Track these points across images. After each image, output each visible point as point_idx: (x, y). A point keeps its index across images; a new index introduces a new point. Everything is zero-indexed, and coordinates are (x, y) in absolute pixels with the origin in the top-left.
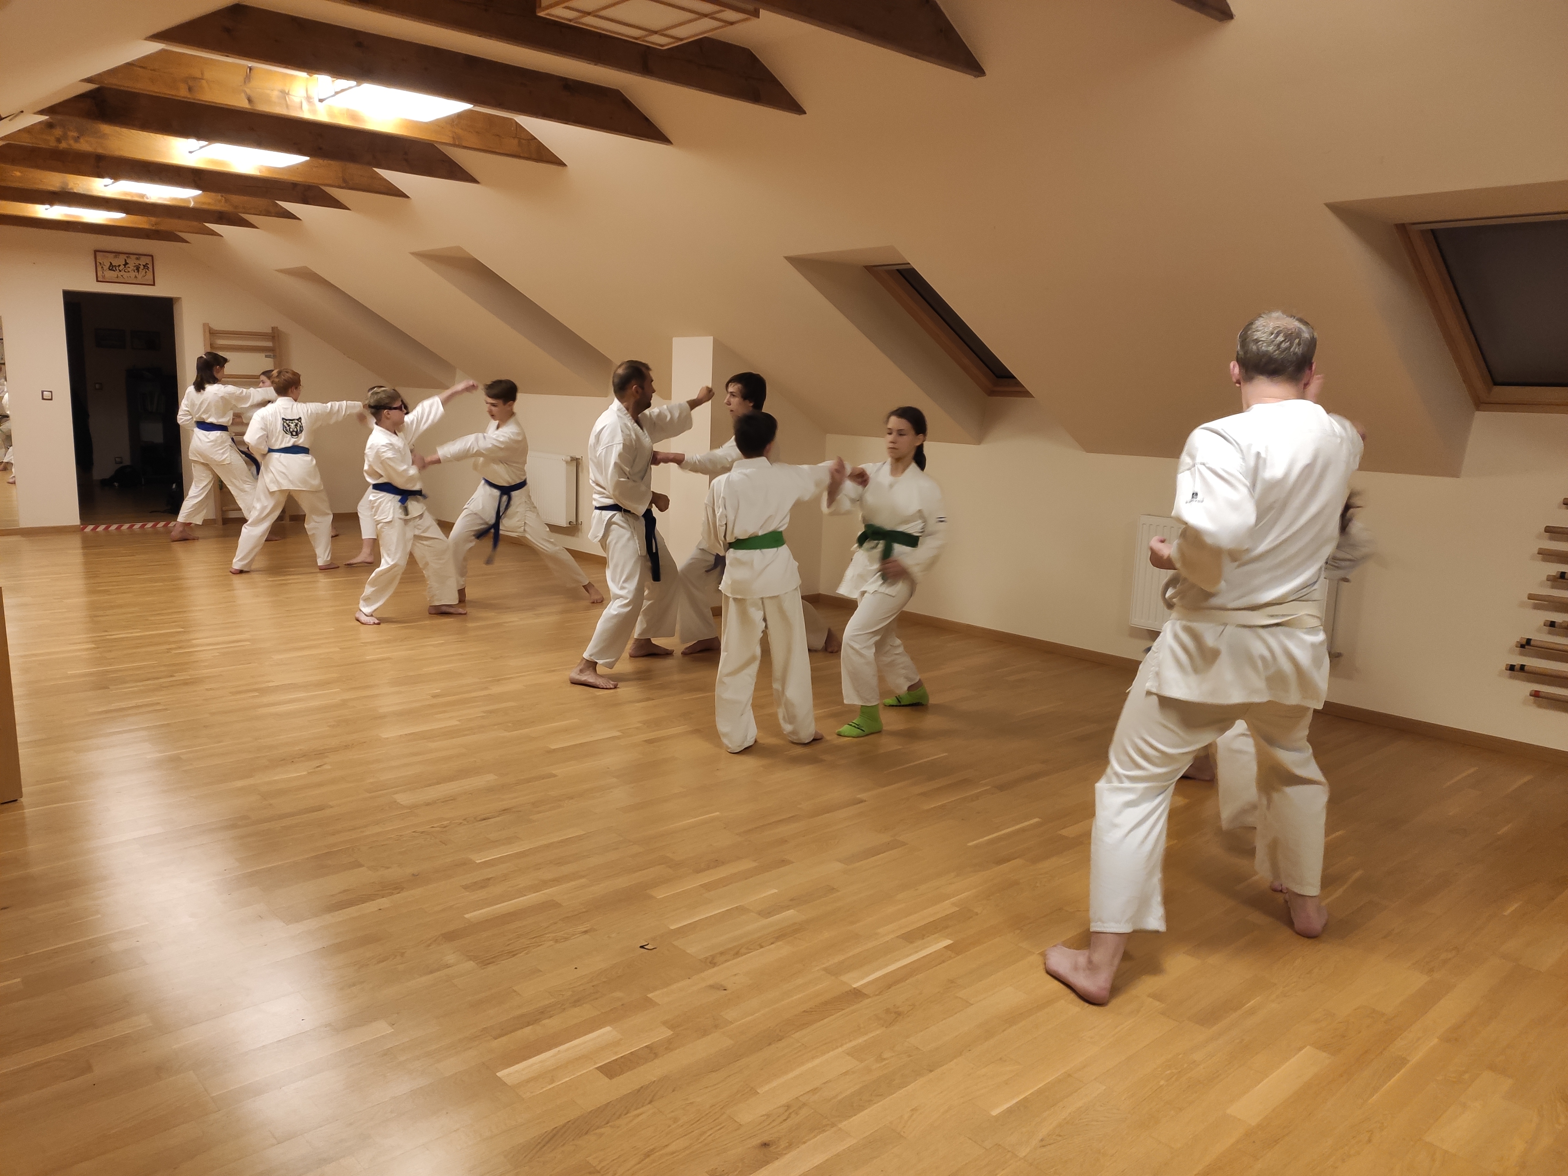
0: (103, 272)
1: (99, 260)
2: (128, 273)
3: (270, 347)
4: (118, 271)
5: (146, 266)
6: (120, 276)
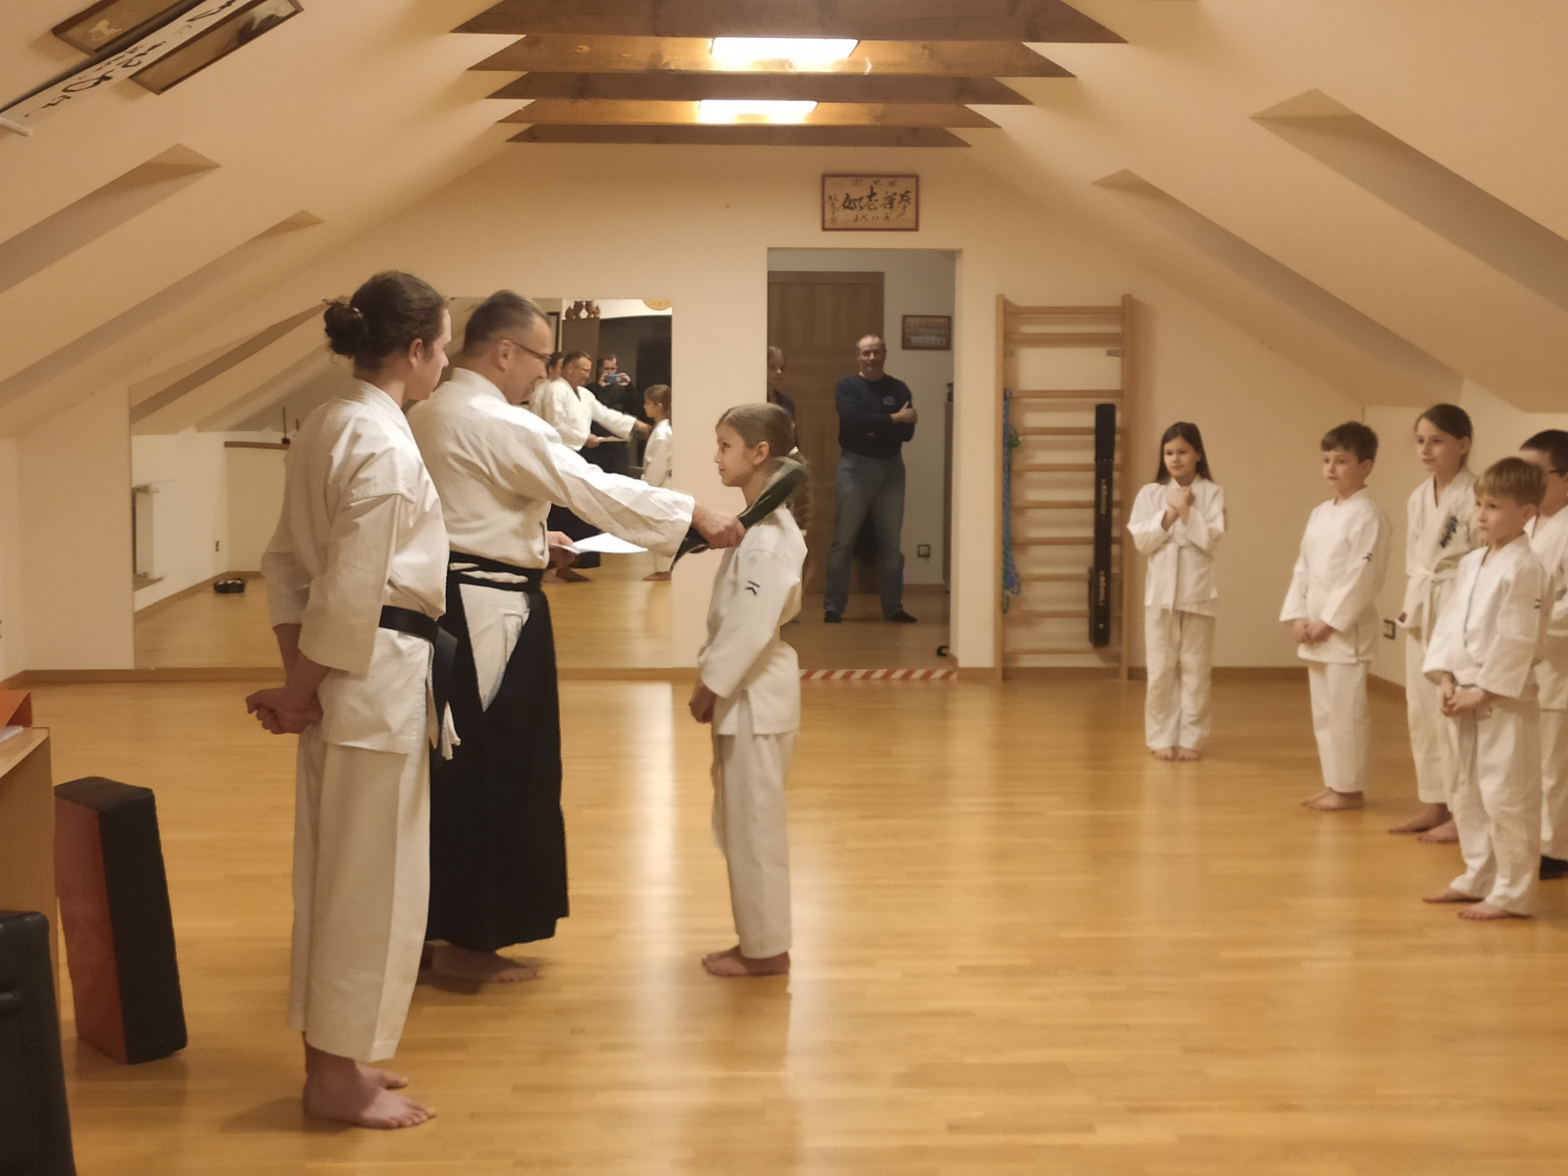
0: (833, 213)
1: (829, 192)
2: (875, 211)
3: (1116, 334)
4: (858, 207)
5: (906, 195)
6: (861, 217)
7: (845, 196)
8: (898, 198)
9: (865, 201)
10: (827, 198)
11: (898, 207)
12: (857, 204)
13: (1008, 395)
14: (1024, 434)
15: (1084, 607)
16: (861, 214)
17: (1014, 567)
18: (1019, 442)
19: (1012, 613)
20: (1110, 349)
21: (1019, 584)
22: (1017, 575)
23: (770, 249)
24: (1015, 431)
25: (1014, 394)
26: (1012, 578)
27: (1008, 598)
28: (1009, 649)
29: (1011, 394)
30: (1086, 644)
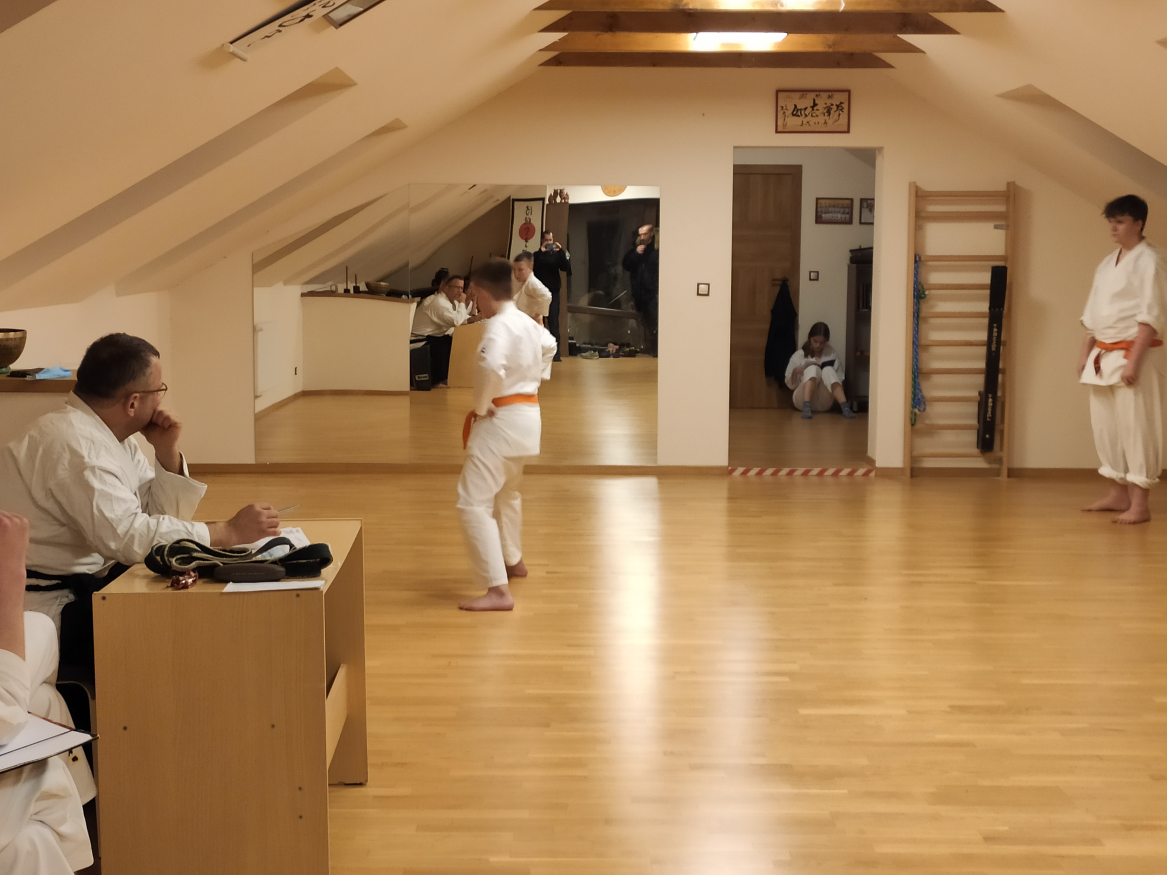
0: (784, 120)
1: (781, 103)
2: (815, 118)
3: (1001, 212)
4: (804, 115)
5: (840, 105)
6: (806, 123)
7: (794, 107)
8: (834, 108)
9: (809, 110)
10: (779, 108)
11: (834, 115)
12: (803, 112)
13: (918, 259)
14: (929, 289)
15: (974, 422)
16: (805, 120)
17: (921, 391)
18: (925, 295)
19: (918, 426)
20: (998, 223)
21: (925, 405)
22: (923, 397)
23: (735, 147)
24: (923, 287)
25: (922, 259)
26: (919, 399)
27: (915, 414)
28: (915, 453)
29: (920, 258)
30: (975, 451)
